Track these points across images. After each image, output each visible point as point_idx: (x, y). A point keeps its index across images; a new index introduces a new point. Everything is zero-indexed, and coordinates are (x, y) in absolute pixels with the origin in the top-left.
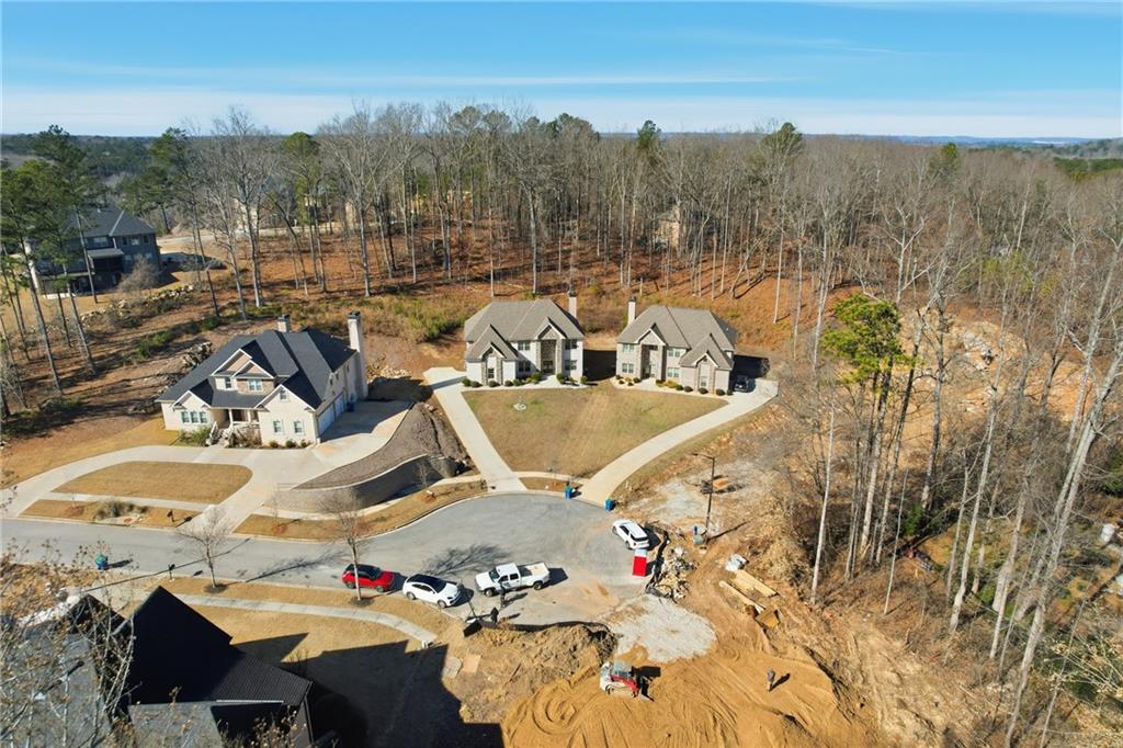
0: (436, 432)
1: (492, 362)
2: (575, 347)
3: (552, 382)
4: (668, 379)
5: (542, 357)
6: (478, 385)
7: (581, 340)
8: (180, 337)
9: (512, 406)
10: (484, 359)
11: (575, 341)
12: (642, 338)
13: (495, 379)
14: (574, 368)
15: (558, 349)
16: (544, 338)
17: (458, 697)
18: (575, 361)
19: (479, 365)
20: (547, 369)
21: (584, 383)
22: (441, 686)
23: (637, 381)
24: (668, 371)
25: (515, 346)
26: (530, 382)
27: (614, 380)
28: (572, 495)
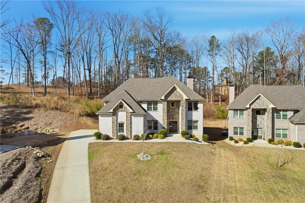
1: (122, 116)
2: (196, 108)
3: (177, 138)
4: (276, 139)
5: (168, 118)
7: (202, 102)
9: (135, 156)
10: (115, 113)
11: (196, 103)
12: (252, 104)
13: (125, 134)
14: (196, 128)
15: (182, 109)
16: (170, 99)
18: (197, 122)
19: (110, 119)
20: (173, 129)
21: (205, 141)
23: (249, 140)
24: (276, 132)
25: (145, 106)
26: (157, 137)
27: (227, 140)
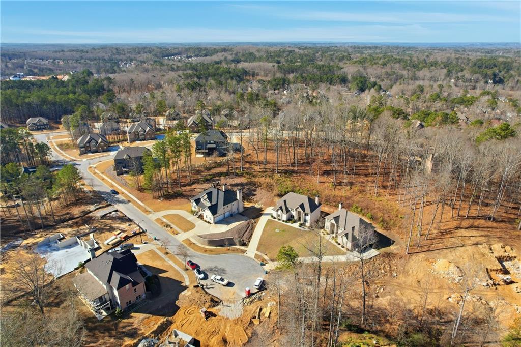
0: (246, 231)
1: (280, 213)
3: (296, 225)
6: (275, 218)
8: (215, 177)
9: (275, 230)
11: (308, 214)
13: (280, 218)
15: (302, 215)
17: (179, 298)
18: (308, 220)
19: (276, 212)
20: (298, 220)
21: (309, 229)
22: (178, 295)
23: (328, 234)
25: (290, 209)
26: (290, 222)
28: (262, 265)
